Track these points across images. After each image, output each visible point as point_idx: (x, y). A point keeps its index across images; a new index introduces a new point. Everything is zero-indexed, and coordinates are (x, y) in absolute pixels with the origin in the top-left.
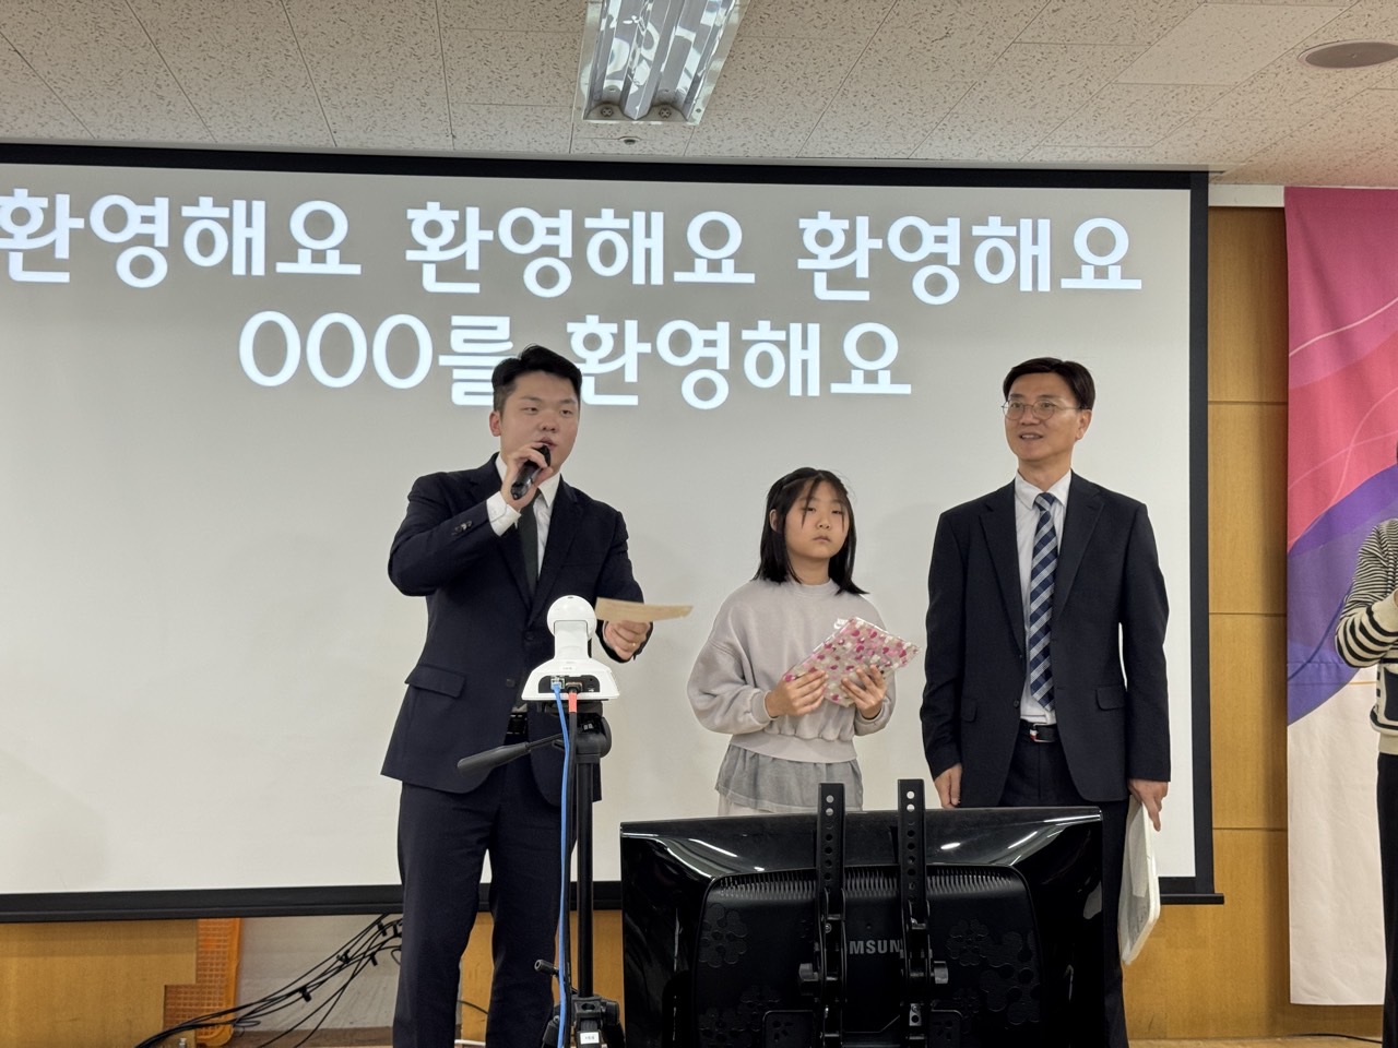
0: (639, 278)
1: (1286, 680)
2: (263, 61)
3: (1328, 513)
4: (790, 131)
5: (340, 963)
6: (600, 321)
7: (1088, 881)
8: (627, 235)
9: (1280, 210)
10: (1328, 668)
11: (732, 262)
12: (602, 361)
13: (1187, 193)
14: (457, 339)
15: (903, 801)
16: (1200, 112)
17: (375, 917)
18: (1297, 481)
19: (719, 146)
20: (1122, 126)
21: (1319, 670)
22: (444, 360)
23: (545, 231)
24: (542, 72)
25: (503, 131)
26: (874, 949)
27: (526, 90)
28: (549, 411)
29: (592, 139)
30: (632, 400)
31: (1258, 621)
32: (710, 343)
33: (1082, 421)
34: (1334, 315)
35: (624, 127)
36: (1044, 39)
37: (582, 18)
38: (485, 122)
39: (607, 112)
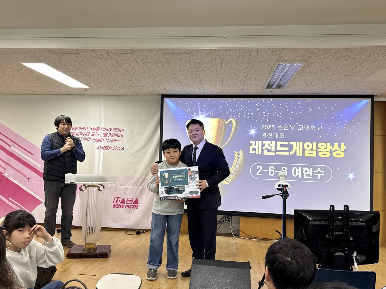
4: (300, 89)
7: (370, 224)
13: (370, 99)
15: (345, 209)
17: (224, 216)
19: (287, 92)
20: (361, 88)
24: (260, 82)
25: (251, 91)
26: (338, 233)
27: (257, 84)
28: (194, 131)
29: (265, 91)
31: (382, 174)
35: (271, 90)
36: (350, 75)
37: (270, 73)
38: (248, 90)
39: (269, 88)
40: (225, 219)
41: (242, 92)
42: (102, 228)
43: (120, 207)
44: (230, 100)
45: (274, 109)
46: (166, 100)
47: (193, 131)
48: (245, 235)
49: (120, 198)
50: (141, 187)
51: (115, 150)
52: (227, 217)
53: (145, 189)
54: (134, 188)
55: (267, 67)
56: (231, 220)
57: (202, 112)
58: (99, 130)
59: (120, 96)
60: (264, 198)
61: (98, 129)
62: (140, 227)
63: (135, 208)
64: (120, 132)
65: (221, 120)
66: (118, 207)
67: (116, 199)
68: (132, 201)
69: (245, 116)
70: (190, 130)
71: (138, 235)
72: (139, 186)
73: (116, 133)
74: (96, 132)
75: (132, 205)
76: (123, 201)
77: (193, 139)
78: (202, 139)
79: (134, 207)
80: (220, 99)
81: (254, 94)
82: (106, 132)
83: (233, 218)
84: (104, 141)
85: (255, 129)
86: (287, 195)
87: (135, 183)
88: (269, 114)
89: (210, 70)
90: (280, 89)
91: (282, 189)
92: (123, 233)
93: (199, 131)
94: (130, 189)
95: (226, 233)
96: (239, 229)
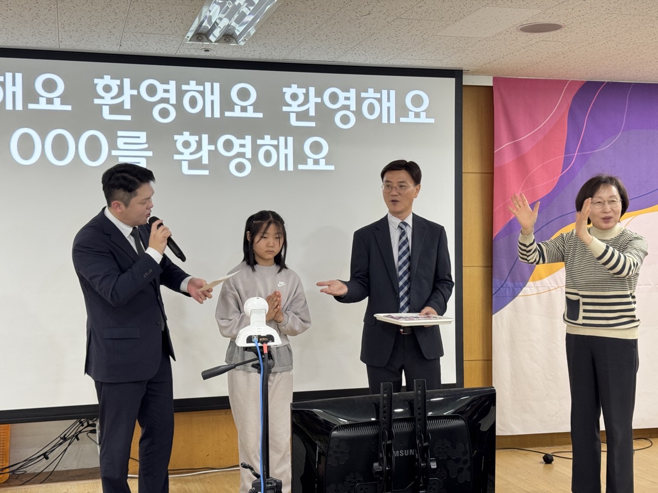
0: (208, 114)
1: (492, 295)
2: (36, 12)
3: (510, 222)
4: (284, 48)
5: (62, 441)
6: (190, 135)
8: (202, 93)
9: (491, 87)
10: (509, 289)
11: (252, 107)
12: (191, 154)
13: (454, 80)
14: (120, 142)
16: (468, 47)
18: (497, 208)
19: (248, 54)
20: (433, 52)
21: (506, 291)
22: (114, 153)
23: (163, 91)
24: (175, 21)
25: (147, 44)
26: (403, 454)
27: (164, 28)
29: (188, 49)
30: (206, 172)
31: (481, 269)
32: (242, 146)
33: (417, 189)
34: (513, 135)
36: (411, 17)
38: (139, 40)
39: (200, 38)
40: (81, 428)
41: (120, 45)
60: (207, 374)
81: (157, 53)
86: (270, 362)
90: (231, 45)
95: (83, 469)
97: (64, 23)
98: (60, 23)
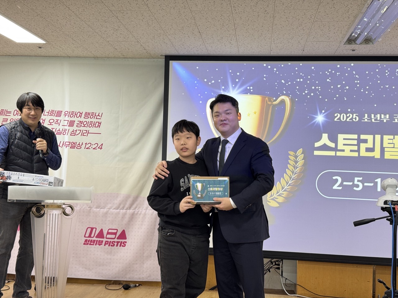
2: (261, 32)
19: (379, 51)
24: (337, 32)
27: (330, 37)
28: (223, 115)
29: (342, 50)
35: (353, 46)
37: (355, 17)
38: (314, 46)
39: (350, 43)
40: (271, 265)
41: (303, 51)
42: (68, 279)
43: (96, 245)
44: (282, 64)
45: (357, 79)
46: (173, 64)
47: (221, 114)
48: (307, 292)
49: (96, 229)
50: (131, 211)
51: (87, 148)
52: (275, 262)
53: (137, 213)
54: (119, 213)
55: (352, 5)
56: (282, 268)
57: (233, 86)
58: (60, 116)
59: (96, 58)
60: (357, 224)
61: (59, 114)
62: (129, 278)
63: (120, 246)
64: (96, 118)
65: (267, 98)
66: (92, 243)
67: (89, 230)
68: (115, 234)
69: (306, 92)
70: (216, 112)
71: (127, 291)
72: (127, 209)
73: (89, 120)
74: (55, 118)
75: (116, 240)
76: (101, 235)
77: (220, 127)
78: (236, 127)
79: (119, 244)
80: (265, 64)
81: (324, 54)
82: (73, 119)
83: (286, 265)
84: (70, 133)
85: (324, 113)
87: (120, 204)
88: (347, 88)
89: (255, 10)
90: (368, 45)
91: (392, 209)
92: (101, 288)
93: (231, 115)
94: (113, 214)
95: (272, 289)
96: (296, 282)
97: (275, 38)
98: (273, 39)
